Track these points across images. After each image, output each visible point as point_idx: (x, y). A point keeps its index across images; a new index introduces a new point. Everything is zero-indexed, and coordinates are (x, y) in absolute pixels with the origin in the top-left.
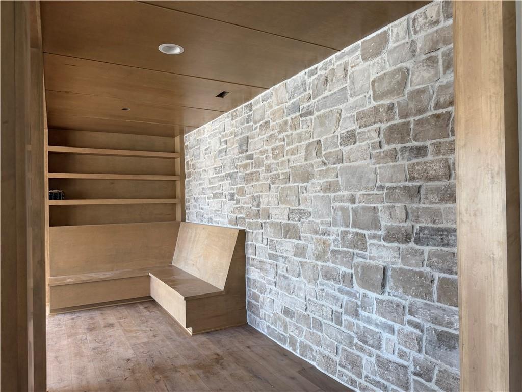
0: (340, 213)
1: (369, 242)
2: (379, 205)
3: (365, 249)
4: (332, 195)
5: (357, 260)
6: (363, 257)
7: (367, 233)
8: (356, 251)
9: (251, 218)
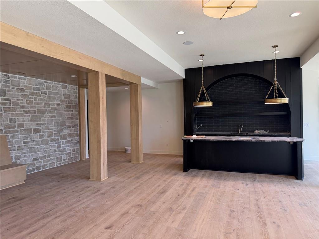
0: (56, 123)
1: (63, 129)
2: (66, 121)
3: (62, 131)
4: (53, 119)
5: (61, 134)
6: (62, 133)
7: (63, 127)
8: (60, 132)
9: (9, 129)
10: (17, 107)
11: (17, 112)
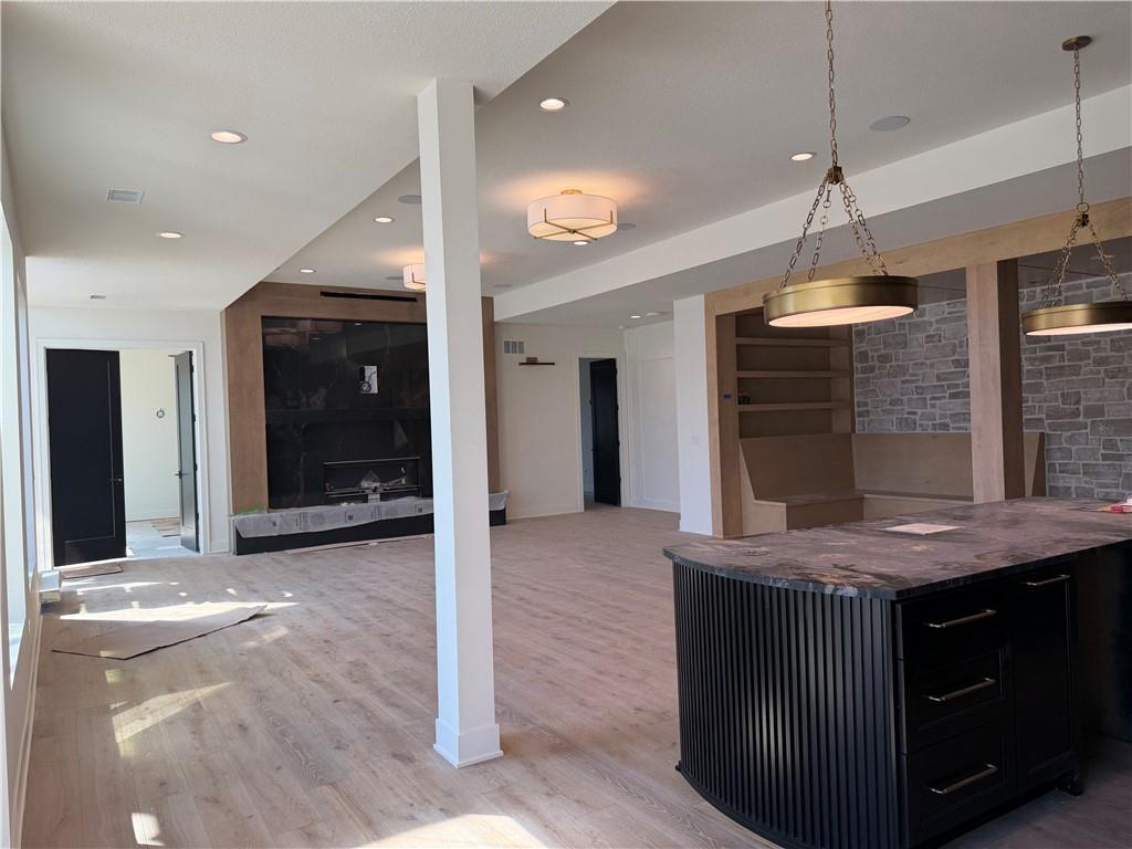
9: (1060, 418)
10: (1082, 363)
11: (1082, 377)
